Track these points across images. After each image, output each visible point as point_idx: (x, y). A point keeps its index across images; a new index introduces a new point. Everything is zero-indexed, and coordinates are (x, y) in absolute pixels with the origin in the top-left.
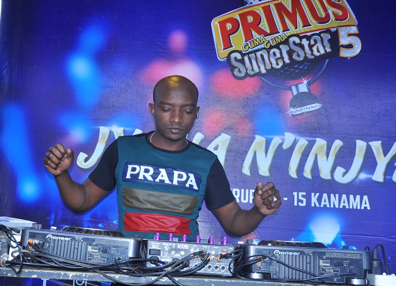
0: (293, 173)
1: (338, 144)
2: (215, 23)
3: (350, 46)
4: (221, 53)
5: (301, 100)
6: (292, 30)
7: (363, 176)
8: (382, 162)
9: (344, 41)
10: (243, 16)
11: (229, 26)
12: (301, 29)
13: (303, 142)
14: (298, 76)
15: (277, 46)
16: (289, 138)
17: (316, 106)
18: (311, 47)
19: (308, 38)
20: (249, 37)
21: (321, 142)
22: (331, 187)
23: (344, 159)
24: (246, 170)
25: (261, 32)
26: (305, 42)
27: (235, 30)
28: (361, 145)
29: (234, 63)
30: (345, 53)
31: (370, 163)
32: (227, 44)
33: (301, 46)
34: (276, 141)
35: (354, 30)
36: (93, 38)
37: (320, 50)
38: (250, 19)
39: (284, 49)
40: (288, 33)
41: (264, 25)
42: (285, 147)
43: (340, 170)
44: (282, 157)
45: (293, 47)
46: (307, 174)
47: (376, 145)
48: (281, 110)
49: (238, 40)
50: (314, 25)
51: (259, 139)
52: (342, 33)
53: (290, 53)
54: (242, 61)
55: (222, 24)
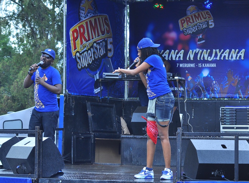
0: (199, 59)
1: (209, 50)
2: (179, 21)
3: (211, 25)
4: (181, 29)
5: (200, 40)
6: (198, 22)
7: (215, 59)
8: (219, 54)
9: (210, 24)
10: (186, 19)
11: (183, 21)
12: (200, 21)
13: (201, 51)
14: (199, 34)
15: (194, 26)
16: (198, 50)
17: (204, 41)
18: (202, 26)
19: (202, 23)
20: (188, 24)
21: (205, 50)
22: (207, 62)
23: (210, 55)
24: (188, 59)
25: (190, 22)
26: (201, 24)
27: (184, 22)
28: (214, 50)
29: (184, 31)
30: (211, 27)
31: (216, 55)
32: (183, 26)
33: (200, 25)
34: (195, 51)
35: (212, 20)
36: (151, 27)
37: (204, 26)
38: (188, 19)
39: (196, 26)
40: (197, 22)
41: (191, 21)
42: (197, 52)
43: (209, 57)
44: (196, 55)
45: (198, 26)
46: (202, 59)
47: (218, 50)
48: (196, 43)
49: (185, 25)
50: (203, 20)
51: (191, 51)
52: (210, 21)
53: (197, 27)
54: (186, 31)
55: (181, 21)
